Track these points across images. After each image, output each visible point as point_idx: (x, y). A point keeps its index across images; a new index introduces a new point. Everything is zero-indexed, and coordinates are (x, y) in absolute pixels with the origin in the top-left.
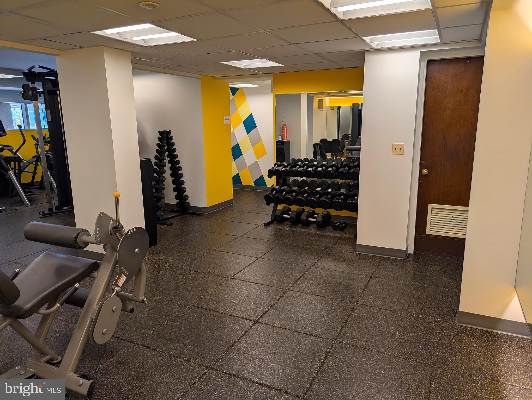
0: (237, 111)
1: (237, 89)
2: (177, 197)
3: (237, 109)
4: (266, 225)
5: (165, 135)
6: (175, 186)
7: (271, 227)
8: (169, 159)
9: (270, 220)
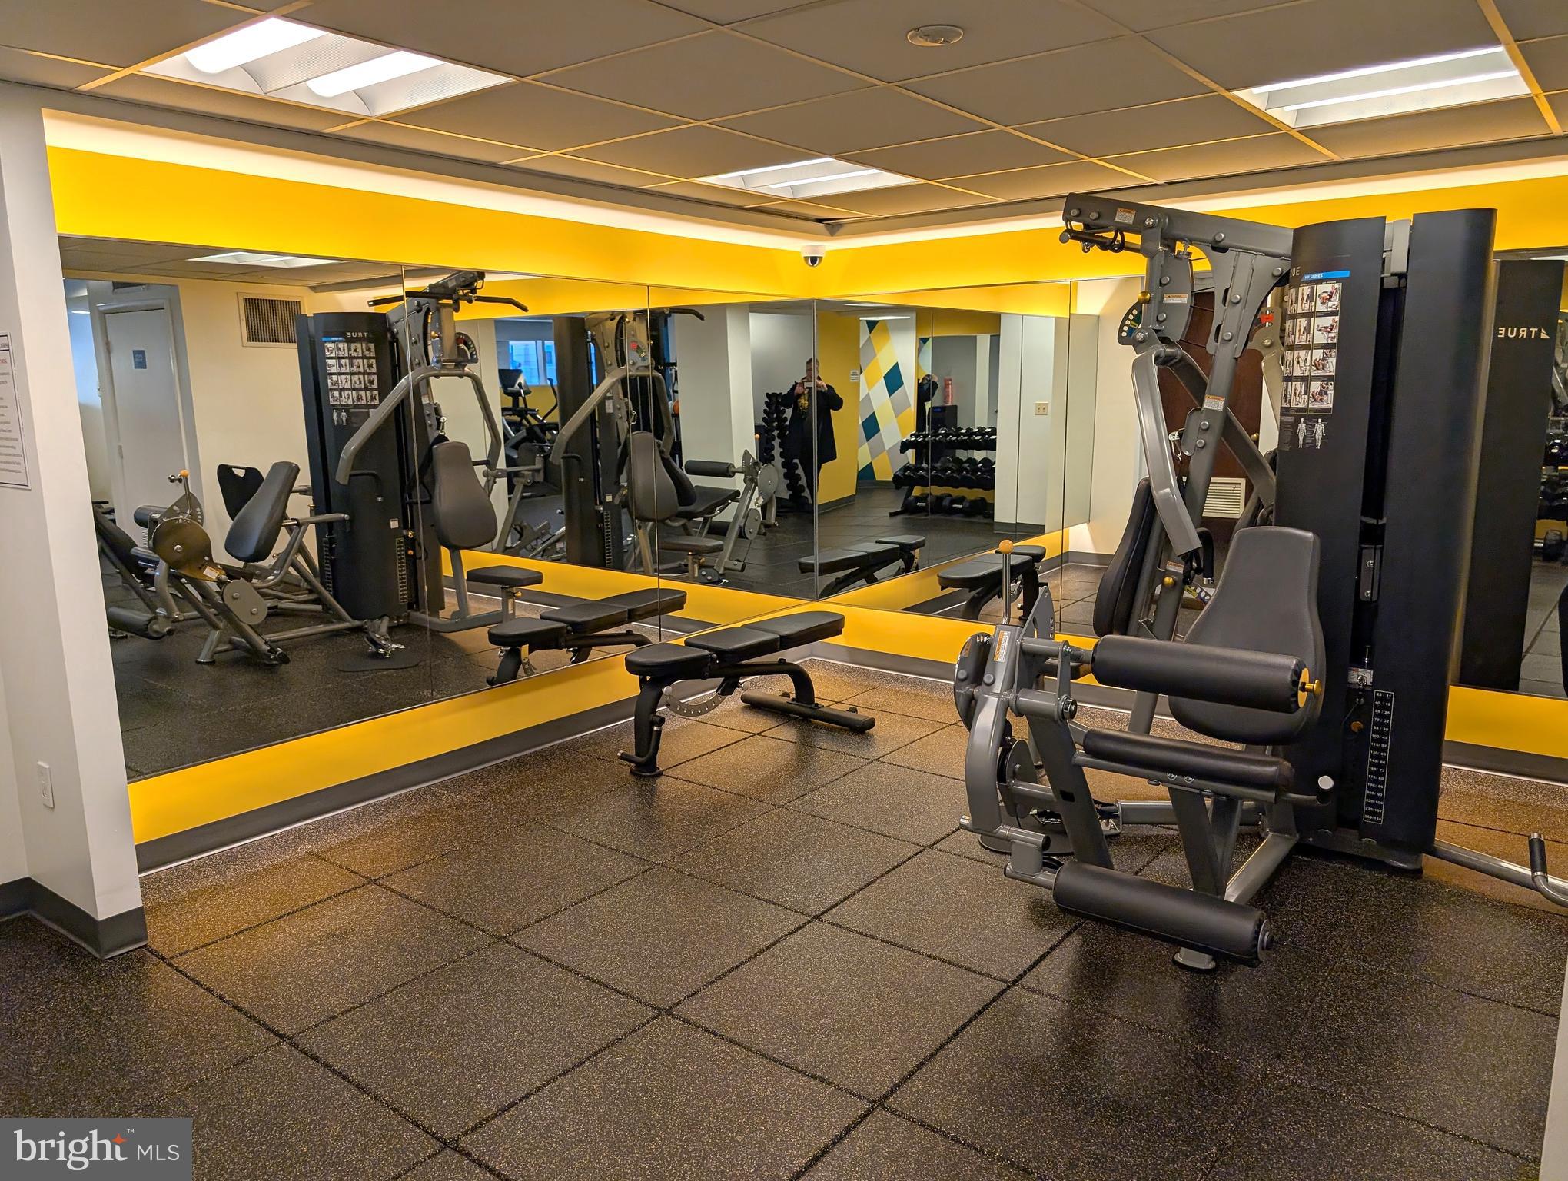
0: (875, 359)
1: (875, 323)
2: (789, 487)
3: (875, 355)
4: (892, 515)
5: (774, 399)
6: (786, 470)
7: (899, 518)
8: (780, 441)
9: (900, 509)
